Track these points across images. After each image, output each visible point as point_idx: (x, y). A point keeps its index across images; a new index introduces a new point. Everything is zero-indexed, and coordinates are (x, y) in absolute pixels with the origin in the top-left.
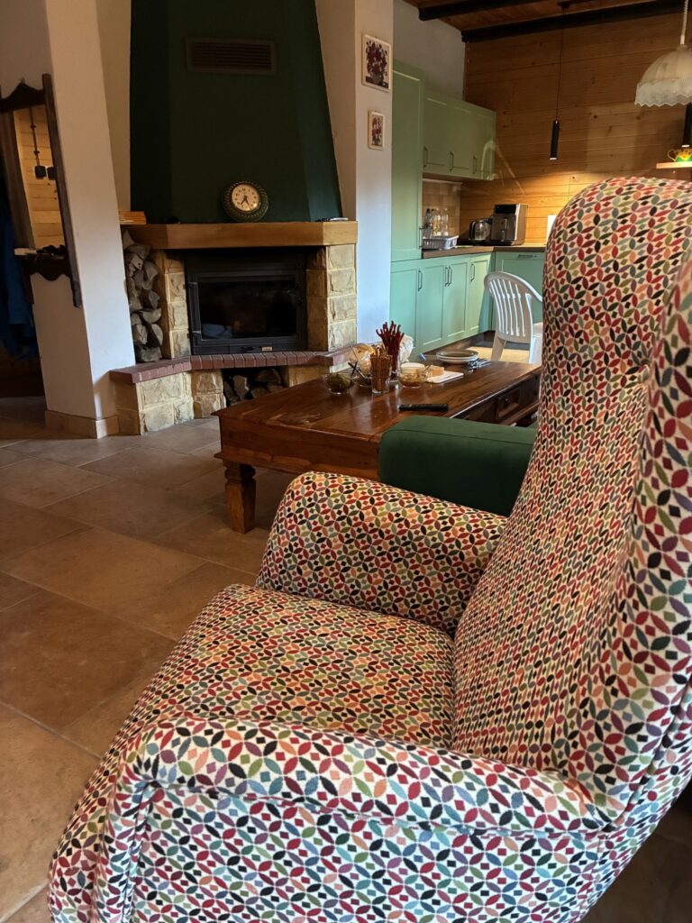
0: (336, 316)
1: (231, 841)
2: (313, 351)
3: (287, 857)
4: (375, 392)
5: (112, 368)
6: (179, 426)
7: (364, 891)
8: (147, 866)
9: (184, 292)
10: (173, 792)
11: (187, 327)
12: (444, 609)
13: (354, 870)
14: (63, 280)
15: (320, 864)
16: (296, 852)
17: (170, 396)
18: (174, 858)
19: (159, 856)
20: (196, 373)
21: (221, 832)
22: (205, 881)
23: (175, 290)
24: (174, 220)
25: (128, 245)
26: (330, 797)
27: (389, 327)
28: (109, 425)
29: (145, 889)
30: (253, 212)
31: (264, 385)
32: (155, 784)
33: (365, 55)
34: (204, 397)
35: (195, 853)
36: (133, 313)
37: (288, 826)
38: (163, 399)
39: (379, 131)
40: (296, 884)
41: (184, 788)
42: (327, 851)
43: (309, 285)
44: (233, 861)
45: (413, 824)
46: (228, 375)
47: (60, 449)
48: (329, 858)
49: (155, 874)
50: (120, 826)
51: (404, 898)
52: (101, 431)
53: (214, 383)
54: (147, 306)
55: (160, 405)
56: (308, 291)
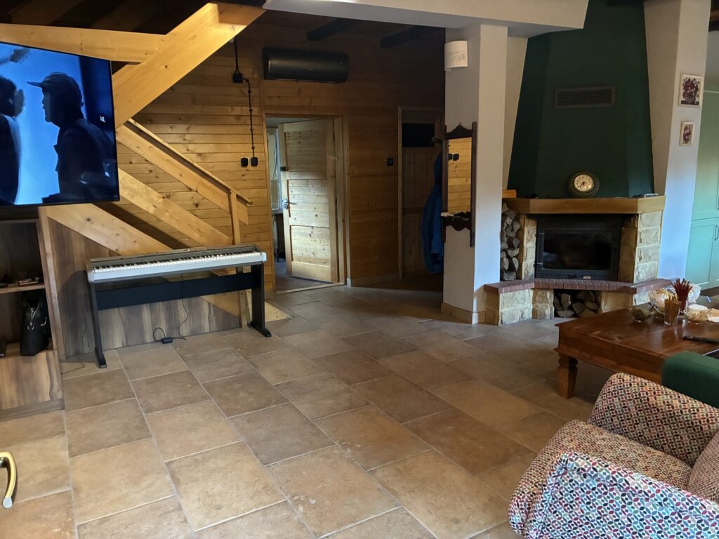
0: (642, 260)
1: (589, 495)
2: (622, 281)
3: (608, 506)
4: (666, 323)
5: (486, 283)
6: (523, 322)
7: (636, 525)
8: (556, 500)
9: (535, 238)
10: (571, 472)
11: (534, 260)
12: (690, 453)
13: (633, 516)
14: (466, 232)
15: (620, 511)
16: (612, 504)
17: (519, 303)
18: (567, 498)
19: (561, 496)
20: (537, 290)
21: (585, 491)
22: (577, 509)
23: (529, 238)
24: (534, 196)
25: (505, 210)
26: (627, 485)
27: (681, 282)
28: (479, 317)
29: (553, 509)
30: (588, 192)
31: (582, 301)
32: (566, 468)
33: (682, 87)
34: (540, 305)
35: (574, 497)
36: (503, 250)
37: (610, 494)
38: (514, 304)
39: (689, 134)
40: (610, 517)
41: (575, 472)
42: (624, 507)
43: (623, 238)
44: (588, 503)
45: (656, 502)
46: (558, 293)
47: (451, 328)
48: (624, 510)
49: (558, 503)
50: (551, 481)
51: (650, 532)
52: (475, 320)
53: (548, 297)
54: (511, 246)
55: (512, 308)
56: (622, 242)
